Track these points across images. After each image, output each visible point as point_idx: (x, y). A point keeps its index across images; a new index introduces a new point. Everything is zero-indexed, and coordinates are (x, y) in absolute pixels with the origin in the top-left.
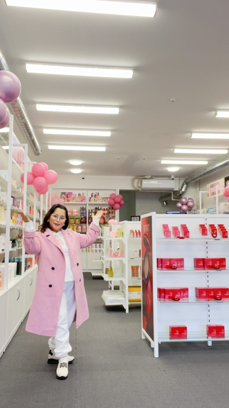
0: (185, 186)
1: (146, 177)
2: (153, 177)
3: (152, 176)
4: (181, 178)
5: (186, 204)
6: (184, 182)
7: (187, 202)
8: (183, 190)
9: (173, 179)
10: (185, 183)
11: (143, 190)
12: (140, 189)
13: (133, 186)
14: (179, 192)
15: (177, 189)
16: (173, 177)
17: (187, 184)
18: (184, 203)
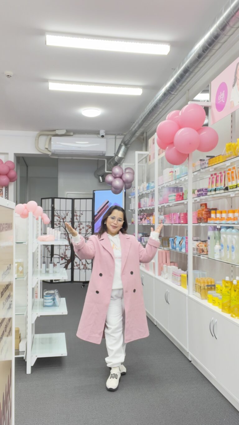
0: (123, 148)
1: (58, 132)
2: (72, 134)
3: (67, 131)
4: (118, 137)
5: (121, 177)
6: (122, 142)
7: (121, 173)
8: (120, 155)
9: (103, 136)
10: (122, 144)
11: (53, 154)
12: (50, 153)
13: (37, 147)
14: (114, 159)
15: (111, 153)
16: (102, 132)
17: (126, 145)
18: (118, 176)
